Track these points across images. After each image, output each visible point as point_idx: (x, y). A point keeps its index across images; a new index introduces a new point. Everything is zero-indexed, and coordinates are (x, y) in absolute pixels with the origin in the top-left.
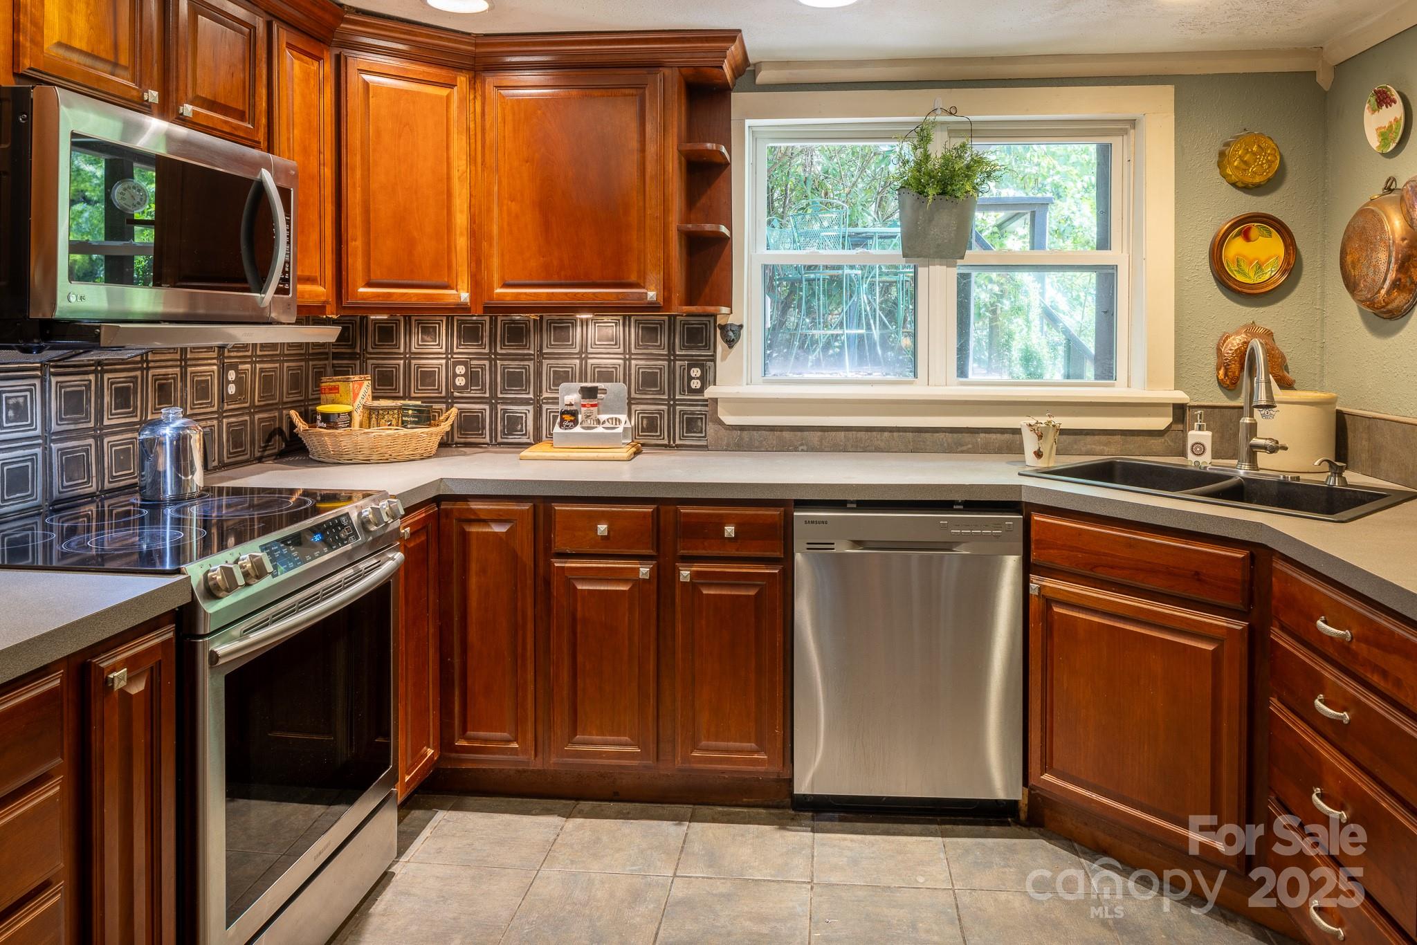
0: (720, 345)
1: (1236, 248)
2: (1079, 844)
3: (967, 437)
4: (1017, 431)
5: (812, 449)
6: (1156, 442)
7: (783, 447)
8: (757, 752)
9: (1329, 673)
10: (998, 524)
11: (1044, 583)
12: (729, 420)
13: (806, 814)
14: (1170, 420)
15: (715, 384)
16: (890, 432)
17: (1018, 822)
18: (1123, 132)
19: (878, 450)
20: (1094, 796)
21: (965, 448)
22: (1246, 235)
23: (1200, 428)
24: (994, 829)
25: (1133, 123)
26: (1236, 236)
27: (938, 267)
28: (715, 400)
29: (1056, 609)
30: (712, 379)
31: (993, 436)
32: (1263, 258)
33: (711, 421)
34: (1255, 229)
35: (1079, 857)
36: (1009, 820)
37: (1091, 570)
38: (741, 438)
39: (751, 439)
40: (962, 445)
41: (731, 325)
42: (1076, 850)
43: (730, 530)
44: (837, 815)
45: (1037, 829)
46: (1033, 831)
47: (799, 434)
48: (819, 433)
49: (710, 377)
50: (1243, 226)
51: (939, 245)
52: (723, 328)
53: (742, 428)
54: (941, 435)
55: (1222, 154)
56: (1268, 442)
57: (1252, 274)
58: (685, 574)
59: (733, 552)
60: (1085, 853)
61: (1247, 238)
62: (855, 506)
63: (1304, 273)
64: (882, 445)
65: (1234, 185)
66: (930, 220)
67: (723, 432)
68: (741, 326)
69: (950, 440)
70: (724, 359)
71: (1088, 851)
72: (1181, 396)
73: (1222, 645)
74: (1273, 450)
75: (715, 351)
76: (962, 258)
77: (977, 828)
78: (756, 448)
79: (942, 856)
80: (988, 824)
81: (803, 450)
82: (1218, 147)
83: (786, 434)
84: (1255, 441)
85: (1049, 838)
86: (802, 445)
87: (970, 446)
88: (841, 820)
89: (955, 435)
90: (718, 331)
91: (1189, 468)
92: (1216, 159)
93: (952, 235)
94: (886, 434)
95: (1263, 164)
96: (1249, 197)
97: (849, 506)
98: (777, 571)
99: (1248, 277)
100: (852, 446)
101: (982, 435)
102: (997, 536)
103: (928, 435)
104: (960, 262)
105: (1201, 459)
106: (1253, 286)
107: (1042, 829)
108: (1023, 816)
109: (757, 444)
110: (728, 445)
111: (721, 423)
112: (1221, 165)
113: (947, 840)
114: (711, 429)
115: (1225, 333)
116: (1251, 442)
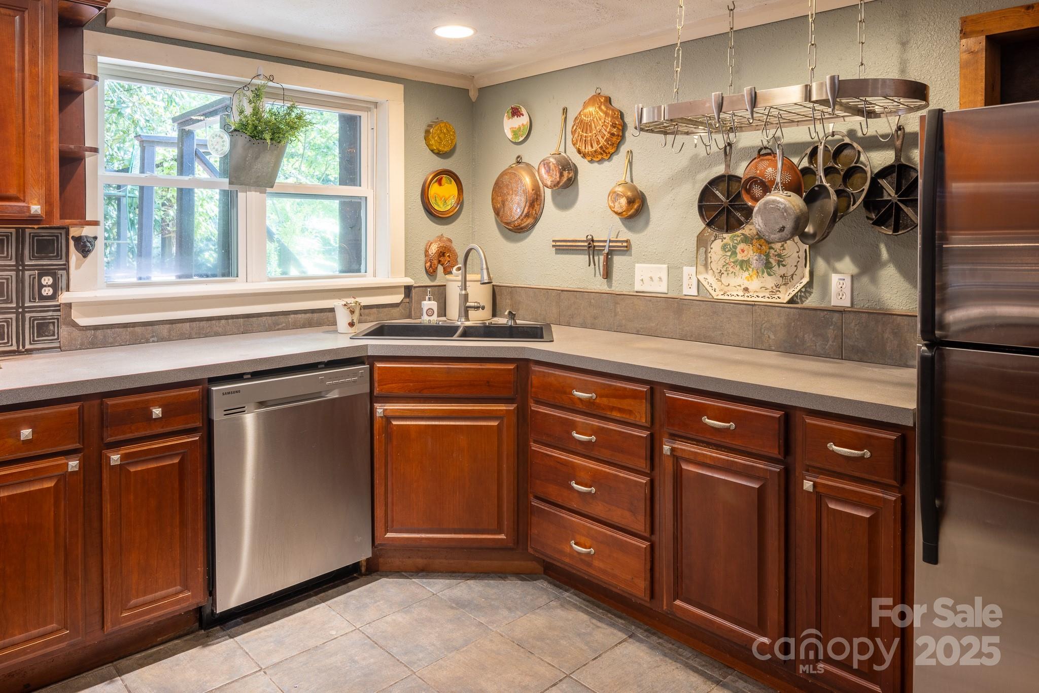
0: (74, 255)
1: (434, 189)
2: (405, 572)
3: (282, 319)
4: (332, 310)
5: (162, 339)
6: (395, 311)
7: (136, 340)
8: (181, 592)
9: (578, 419)
10: (355, 373)
11: (385, 408)
12: (83, 321)
13: (215, 628)
14: (402, 296)
15: (68, 289)
16: (226, 319)
17: (361, 575)
18: (368, 110)
19: (217, 334)
20: (423, 536)
21: (280, 327)
22: (440, 182)
23: (430, 299)
24: (350, 584)
25: (376, 104)
26: (433, 183)
27: (253, 193)
28: (69, 306)
29: (395, 423)
30: (64, 286)
31: (299, 316)
32: (447, 196)
33: (64, 324)
34: (445, 178)
35: (411, 579)
36: (355, 575)
37: (420, 392)
38: (95, 337)
39: (104, 336)
40: (279, 325)
41: (86, 237)
42: (406, 576)
43: (157, 412)
44: (239, 620)
45: (375, 574)
46: (374, 576)
47: (150, 328)
48: (168, 326)
49: (63, 283)
50: (440, 175)
51: (258, 177)
52: (78, 240)
53: (96, 328)
54: (264, 319)
55: (427, 132)
56: (476, 304)
57: (442, 206)
58: (115, 458)
59: (160, 430)
60: (412, 576)
61: (440, 184)
62: (249, 376)
63: (464, 206)
64: (220, 330)
65: (432, 151)
66: (257, 158)
67: (76, 333)
68: (95, 238)
69: (270, 322)
70: (78, 267)
71: (412, 574)
72: (409, 281)
73: (503, 421)
74: (477, 308)
75: (67, 261)
76: (272, 187)
77: (340, 588)
78: (111, 343)
79: (334, 613)
80: (345, 583)
81: (153, 342)
82: (424, 127)
83: (138, 329)
84: (468, 304)
85: (387, 576)
86: (153, 337)
87: (284, 325)
88: (246, 621)
89: (274, 318)
90: (72, 243)
91: (425, 324)
92: (423, 134)
93: (270, 170)
94: (223, 321)
95: (448, 140)
96: (439, 159)
97: (245, 377)
98: (197, 438)
99: (440, 207)
100: (196, 333)
101: (292, 316)
102: (354, 381)
103: (254, 319)
104: (269, 190)
105: (431, 318)
106: (437, 212)
107: (378, 573)
108: (363, 569)
109: (111, 340)
110: (82, 344)
111: (75, 325)
112: (426, 138)
113: (329, 602)
114: (64, 331)
115: (429, 241)
116: (467, 305)
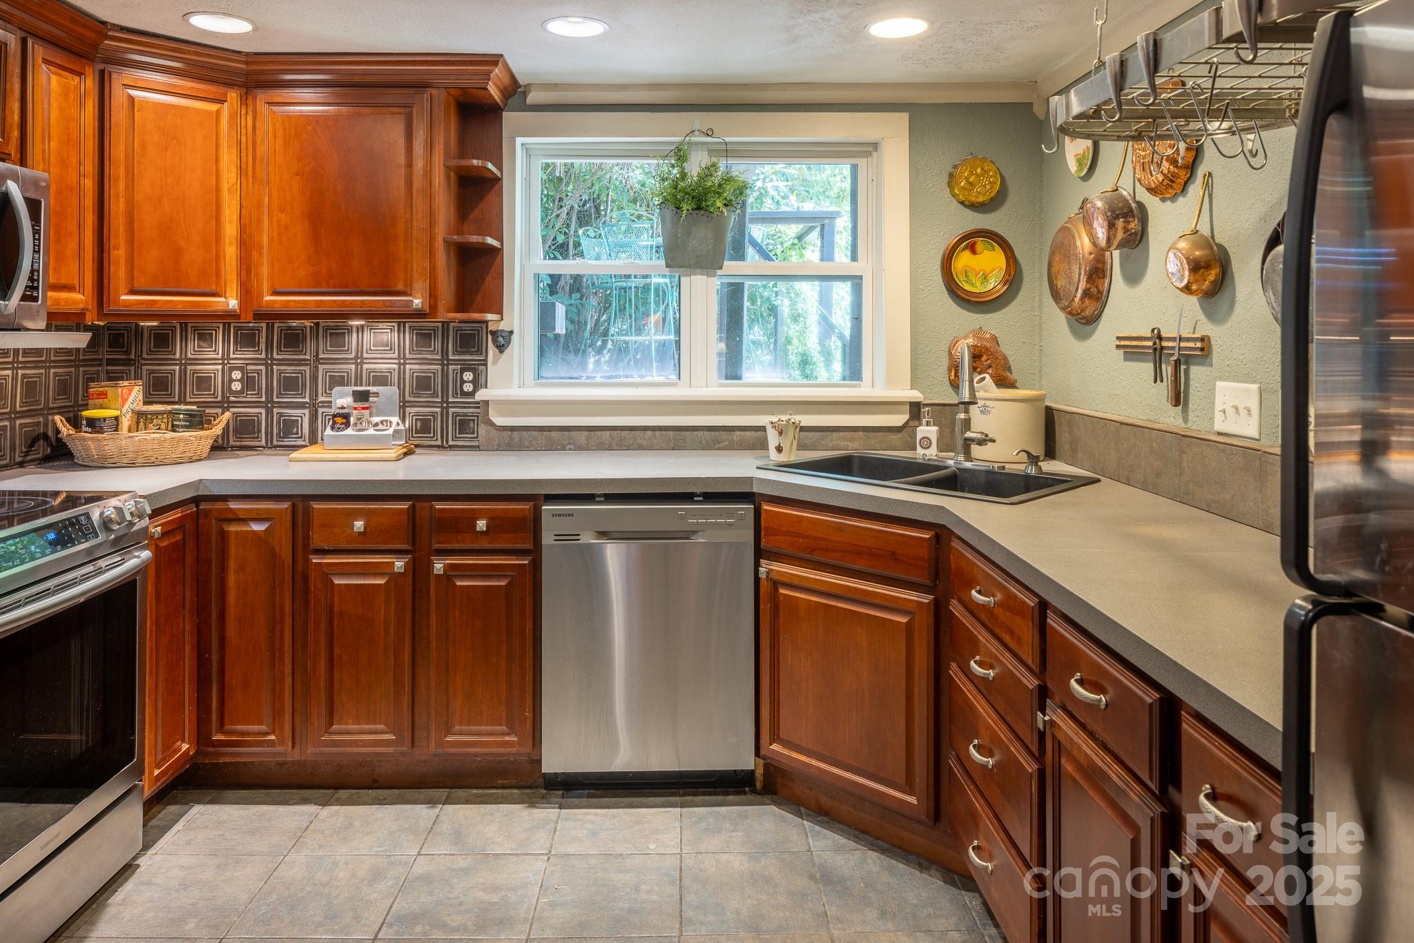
0: (492, 350)
1: (964, 260)
2: (806, 808)
3: (723, 435)
4: (763, 429)
5: (579, 448)
7: (552, 446)
8: (508, 734)
10: (731, 513)
11: (771, 567)
12: (499, 421)
13: (557, 792)
14: (907, 417)
15: (486, 388)
16: (653, 430)
17: (754, 791)
18: (868, 154)
19: (641, 448)
21: (720, 446)
22: (972, 249)
23: (928, 424)
24: (730, 798)
25: (875, 146)
26: (963, 250)
27: (699, 276)
28: (487, 403)
29: (785, 592)
30: (483, 383)
31: (746, 435)
32: (988, 270)
33: (483, 422)
34: (980, 243)
35: (803, 819)
36: (747, 789)
38: (512, 438)
39: (520, 439)
40: (717, 444)
41: (502, 331)
42: (801, 813)
43: (481, 524)
44: (586, 792)
45: (770, 797)
46: (766, 798)
47: (567, 433)
48: (586, 433)
49: (482, 381)
50: (970, 241)
51: (698, 257)
52: (494, 333)
53: (513, 429)
54: (700, 433)
55: (951, 175)
57: (978, 284)
58: (439, 567)
59: (485, 545)
60: (808, 816)
61: (974, 251)
63: (1021, 286)
64: (645, 443)
65: (962, 203)
66: (689, 233)
67: (494, 433)
68: (511, 332)
69: (708, 438)
70: (494, 363)
71: (812, 813)
72: (916, 395)
74: (984, 442)
75: (487, 356)
76: (721, 268)
77: (714, 798)
78: (527, 447)
79: (677, 824)
80: (726, 794)
81: (570, 449)
82: (949, 169)
83: (554, 434)
84: (969, 435)
85: (778, 804)
86: (570, 444)
87: (725, 444)
88: (589, 796)
89: (713, 433)
90: (490, 337)
91: (918, 461)
92: (946, 180)
93: (710, 247)
94: (649, 433)
95: (986, 185)
96: (976, 214)
97: (597, 499)
98: (526, 562)
99: (975, 286)
100: (617, 445)
101: (738, 433)
102: (730, 525)
103: (688, 433)
104: (719, 272)
105: (927, 452)
106: (980, 295)
107: (774, 796)
108: (759, 785)
109: (526, 443)
110: (499, 445)
111: (492, 424)
112: (950, 185)
113: (685, 810)
114: (483, 430)
116: (966, 435)
